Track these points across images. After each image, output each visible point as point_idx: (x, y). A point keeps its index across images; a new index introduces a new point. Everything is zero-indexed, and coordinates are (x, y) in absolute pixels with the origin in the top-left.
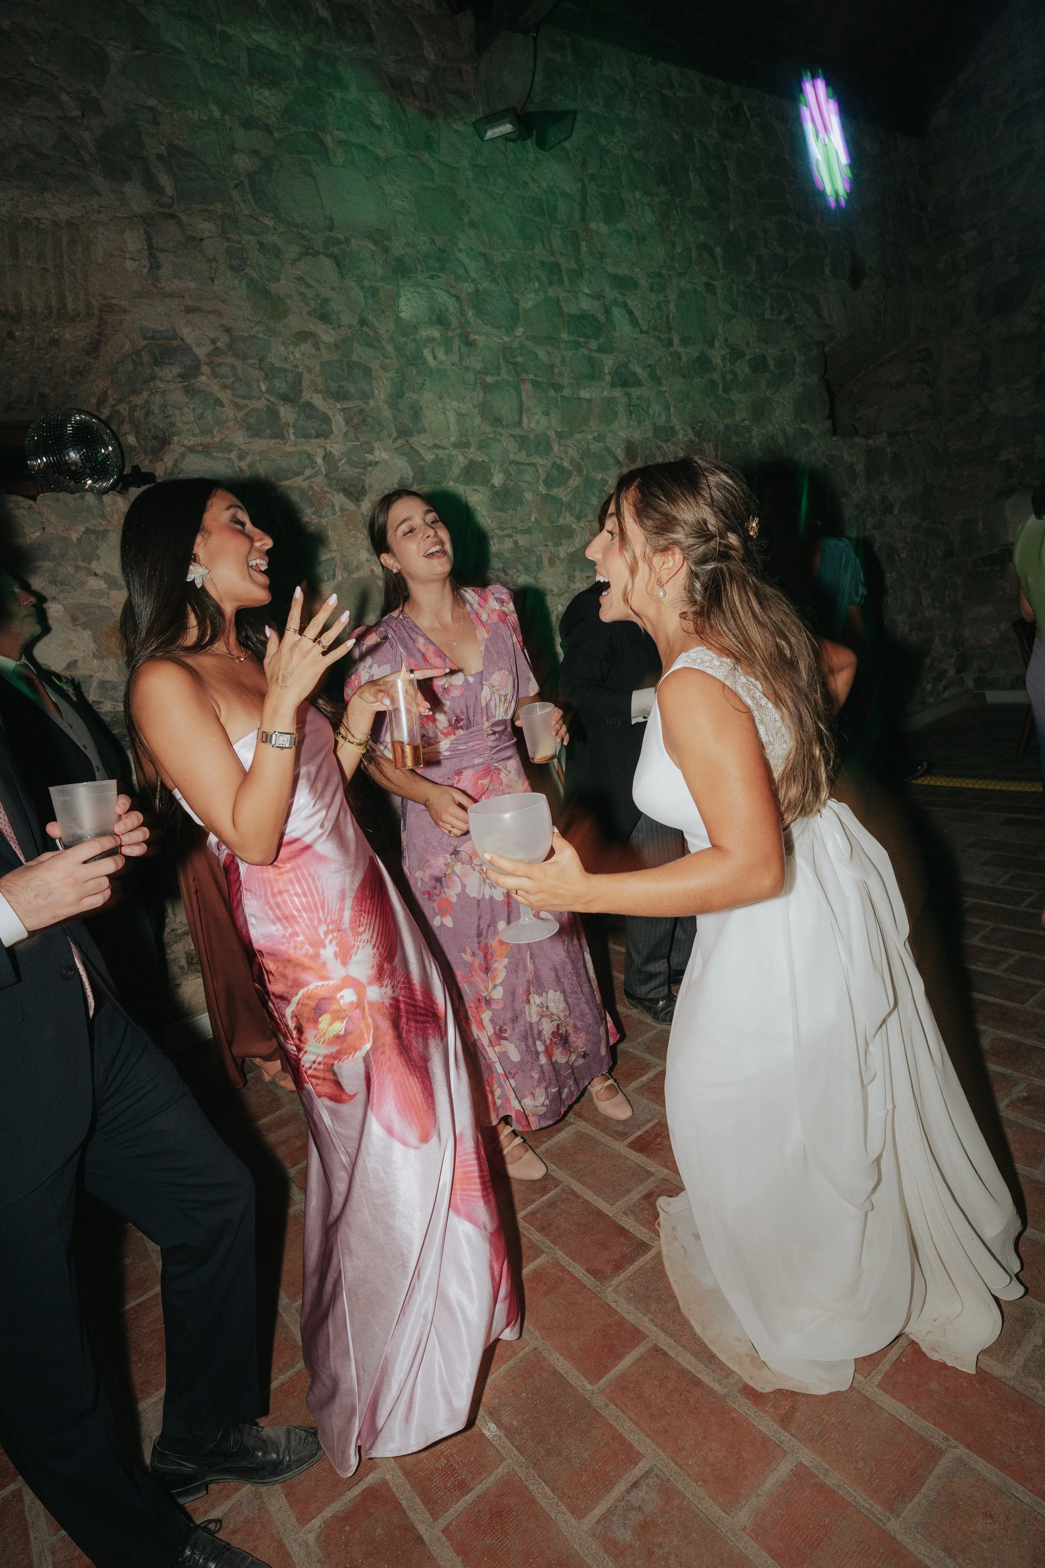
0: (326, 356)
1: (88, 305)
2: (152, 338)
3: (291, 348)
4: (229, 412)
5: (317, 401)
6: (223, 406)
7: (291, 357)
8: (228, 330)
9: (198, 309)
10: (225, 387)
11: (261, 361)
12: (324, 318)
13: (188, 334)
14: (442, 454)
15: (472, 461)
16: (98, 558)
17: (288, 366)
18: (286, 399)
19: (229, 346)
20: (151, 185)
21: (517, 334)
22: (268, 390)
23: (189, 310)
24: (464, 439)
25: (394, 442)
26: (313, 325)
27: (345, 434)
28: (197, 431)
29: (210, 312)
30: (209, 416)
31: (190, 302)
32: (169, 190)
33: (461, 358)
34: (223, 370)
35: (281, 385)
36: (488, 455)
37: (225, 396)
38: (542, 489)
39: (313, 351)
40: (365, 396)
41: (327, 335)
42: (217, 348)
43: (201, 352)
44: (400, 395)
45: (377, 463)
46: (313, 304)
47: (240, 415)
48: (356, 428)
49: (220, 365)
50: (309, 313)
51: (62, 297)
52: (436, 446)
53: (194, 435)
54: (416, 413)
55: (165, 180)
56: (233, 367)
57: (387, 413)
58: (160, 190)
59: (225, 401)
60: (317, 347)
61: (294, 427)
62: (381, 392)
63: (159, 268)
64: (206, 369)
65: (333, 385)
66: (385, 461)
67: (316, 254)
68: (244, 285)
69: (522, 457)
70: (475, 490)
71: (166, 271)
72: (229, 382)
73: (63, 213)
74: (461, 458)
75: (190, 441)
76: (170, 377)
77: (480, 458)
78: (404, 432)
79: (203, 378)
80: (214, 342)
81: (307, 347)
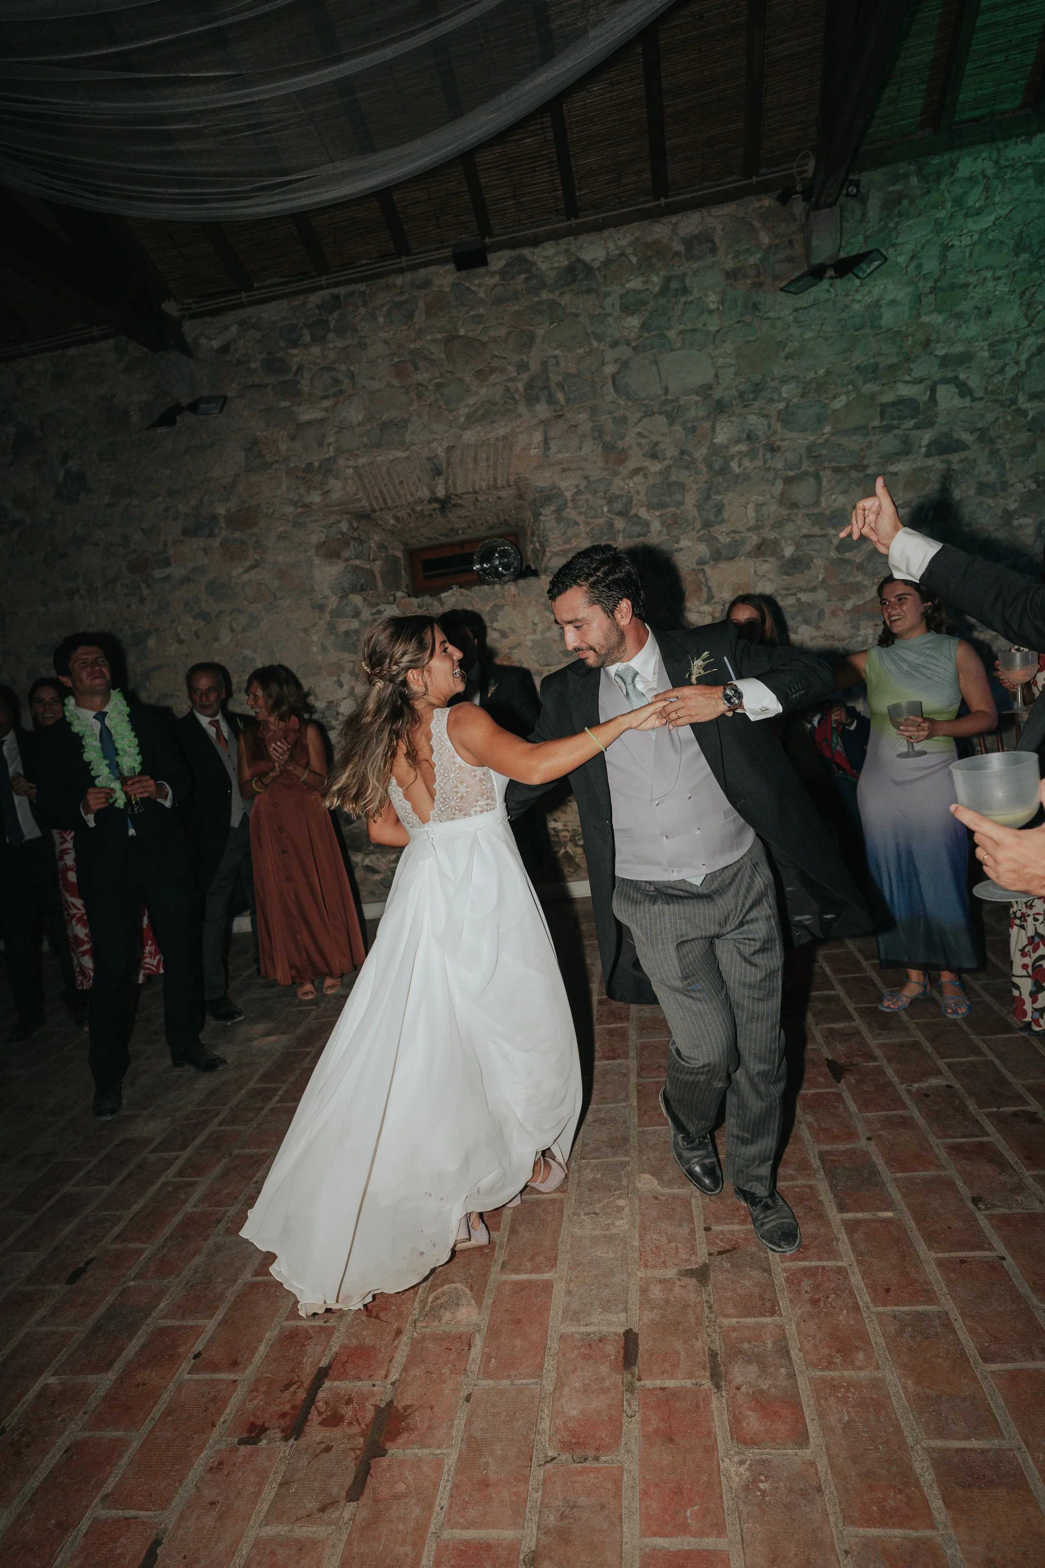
0: (651, 481)
1: (508, 480)
2: (541, 491)
3: (628, 481)
4: (582, 528)
5: (643, 513)
6: (578, 525)
7: (626, 487)
8: (586, 478)
9: (569, 469)
10: (580, 513)
11: (605, 493)
12: (654, 456)
13: (562, 485)
14: (737, 536)
15: (764, 540)
16: (497, 621)
17: (623, 493)
18: (620, 514)
19: (586, 487)
20: (551, 400)
21: (825, 431)
22: (608, 511)
23: (564, 470)
24: (759, 523)
25: (697, 532)
26: (647, 463)
27: (659, 532)
28: (561, 542)
29: (576, 469)
30: (570, 532)
31: (565, 466)
32: (562, 401)
33: (765, 462)
34: (580, 503)
35: (618, 506)
36: (780, 534)
37: (580, 519)
38: (833, 554)
39: (643, 480)
40: (679, 504)
41: (656, 467)
42: (579, 490)
43: (568, 495)
44: (708, 498)
45: (681, 549)
46: (646, 448)
47: (588, 529)
48: (668, 526)
49: (579, 500)
50: (644, 455)
51: (495, 479)
52: (734, 532)
53: (559, 545)
54: (720, 509)
55: (560, 396)
56: (587, 500)
57: (695, 512)
58: (557, 403)
59: (580, 522)
60: (645, 477)
61: (623, 532)
62: (690, 499)
63: (549, 450)
64: (570, 504)
65: (655, 500)
66: (689, 548)
67: (653, 414)
68: (600, 446)
69: (816, 530)
70: (764, 561)
71: (553, 450)
72: (583, 510)
73: (502, 432)
74: (755, 538)
75: (557, 549)
76: (548, 513)
77: (772, 535)
78: (707, 525)
79: (568, 510)
80: (576, 486)
81: (639, 479)
